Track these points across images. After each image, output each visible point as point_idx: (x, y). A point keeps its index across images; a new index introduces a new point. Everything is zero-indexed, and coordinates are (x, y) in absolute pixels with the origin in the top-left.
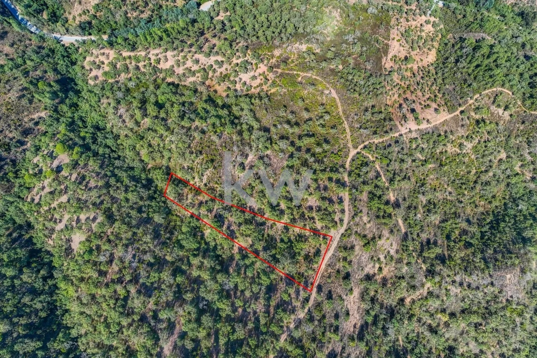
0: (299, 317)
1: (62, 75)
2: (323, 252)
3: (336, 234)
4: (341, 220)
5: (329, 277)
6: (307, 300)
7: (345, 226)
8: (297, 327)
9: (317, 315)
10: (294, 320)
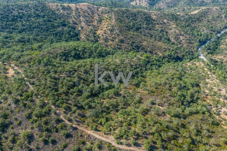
0: (61, 116)
1: (183, 58)
2: (99, 133)
3: (111, 140)
4: (121, 144)
5: (81, 136)
6: (70, 120)
7: (117, 146)
8: (55, 113)
9: (59, 126)
10: (60, 113)
